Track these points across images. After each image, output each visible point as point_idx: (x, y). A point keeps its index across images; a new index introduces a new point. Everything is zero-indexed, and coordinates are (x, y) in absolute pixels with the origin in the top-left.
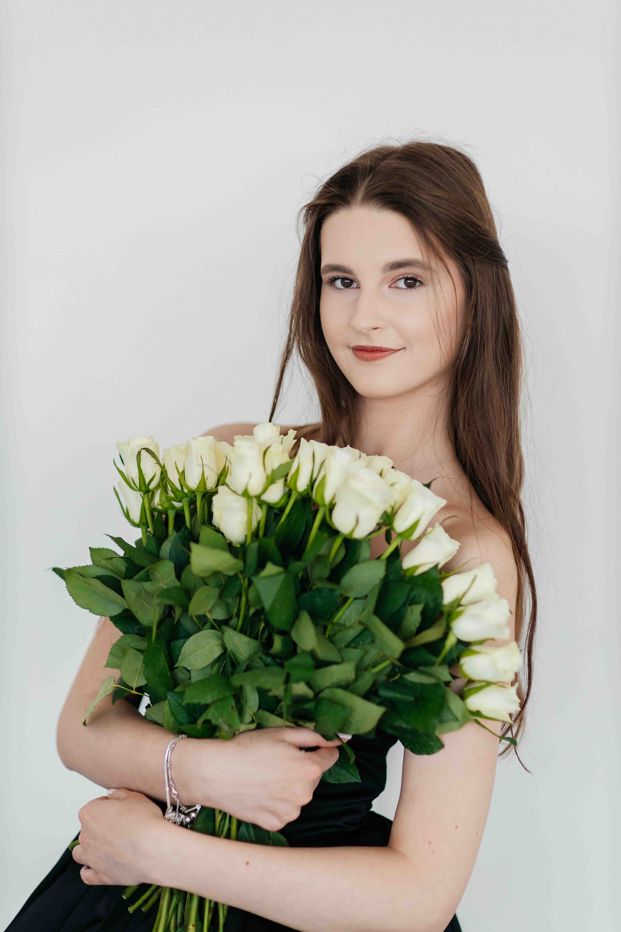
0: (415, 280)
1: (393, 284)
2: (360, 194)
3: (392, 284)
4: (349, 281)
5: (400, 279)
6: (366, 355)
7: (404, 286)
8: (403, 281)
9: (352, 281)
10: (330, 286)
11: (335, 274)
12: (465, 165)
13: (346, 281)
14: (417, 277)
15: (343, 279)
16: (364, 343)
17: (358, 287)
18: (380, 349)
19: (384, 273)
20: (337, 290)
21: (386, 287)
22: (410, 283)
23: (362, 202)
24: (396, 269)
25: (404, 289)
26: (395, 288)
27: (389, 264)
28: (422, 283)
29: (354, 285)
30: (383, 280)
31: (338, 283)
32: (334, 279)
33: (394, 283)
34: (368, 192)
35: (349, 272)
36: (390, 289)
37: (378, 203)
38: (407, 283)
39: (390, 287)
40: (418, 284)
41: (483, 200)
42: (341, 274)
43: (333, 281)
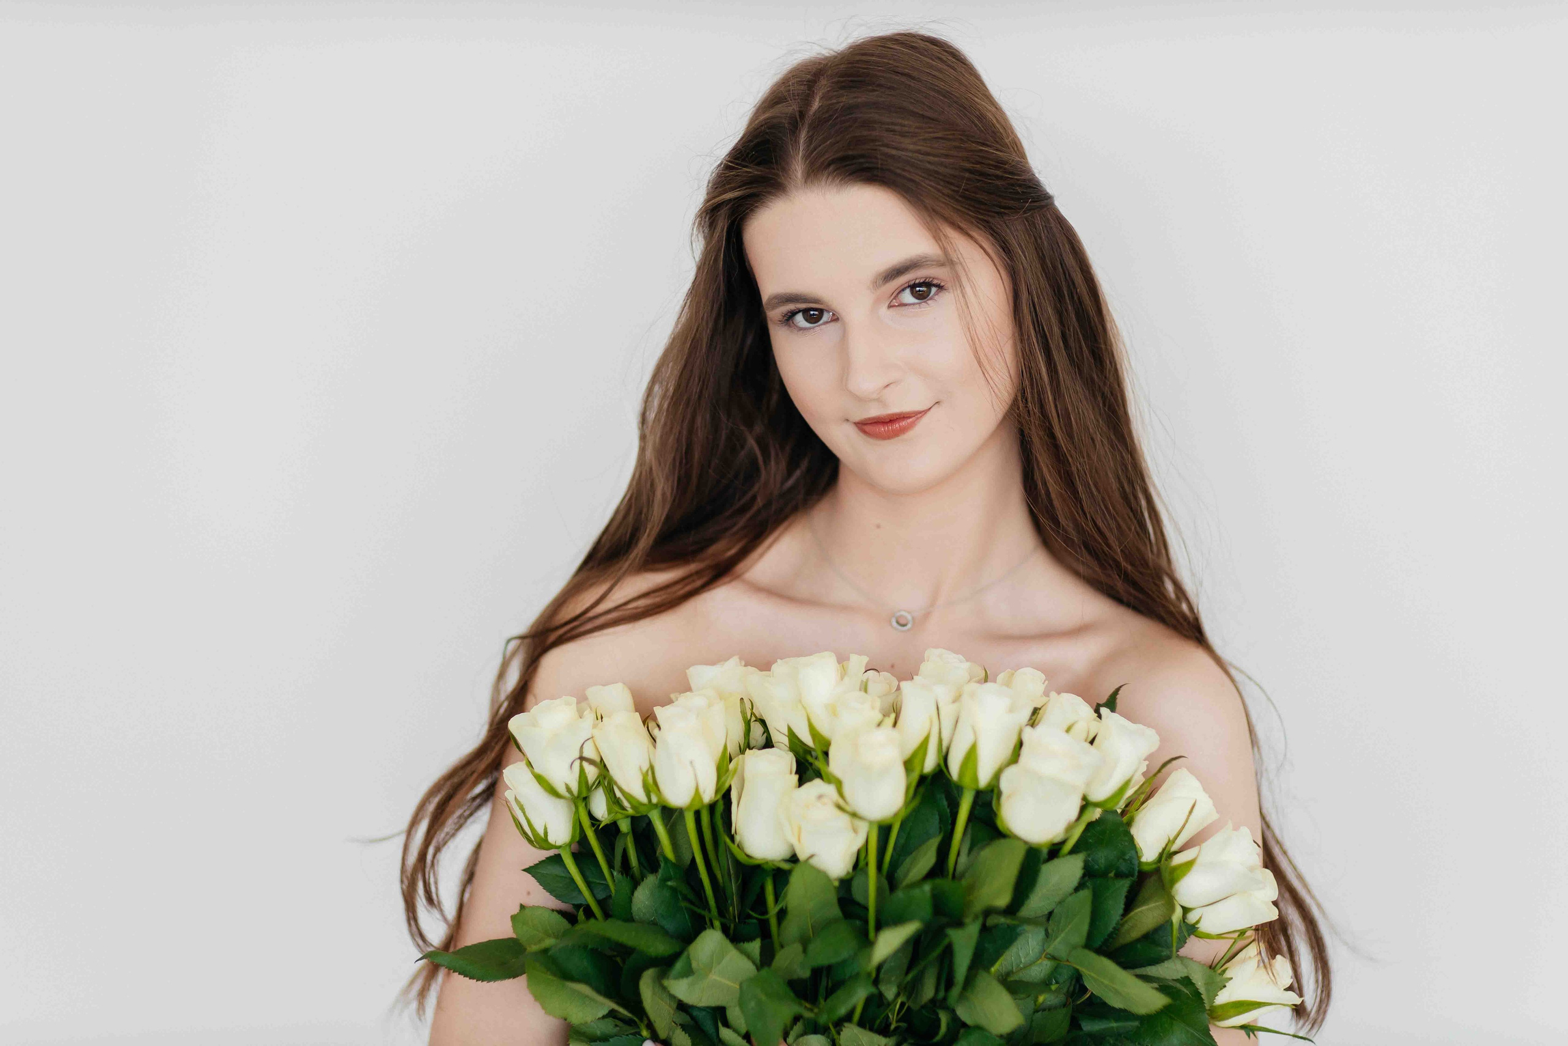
0: (928, 284)
1: (895, 303)
2: (798, 167)
3: (892, 301)
4: (816, 313)
5: (903, 290)
6: (882, 429)
7: (912, 300)
8: (908, 291)
9: (821, 312)
10: (786, 327)
11: (791, 307)
12: (945, 56)
13: (812, 312)
14: (931, 280)
15: (805, 312)
16: (874, 412)
17: (835, 319)
18: (902, 416)
19: (876, 289)
20: (801, 332)
21: (883, 310)
22: (919, 291)
23: (806, 182)
24: (893, 279)
25: (914, 304)
26: (898, 306)
27: (879, 275)
28: (940, 287)
29: (826, 317)
30: (877, 301)
31: (800, 319)
32: (793, 314)
33: (895, 298)
34: (812, 164)
35: (816, 301)
36: (891, 309)
37: (833, 179)
38: (915, 292)
39: (890, 306)
40: (934, 290)
41: (994, 109)
42: (803, 306)
43: (790, 317)
